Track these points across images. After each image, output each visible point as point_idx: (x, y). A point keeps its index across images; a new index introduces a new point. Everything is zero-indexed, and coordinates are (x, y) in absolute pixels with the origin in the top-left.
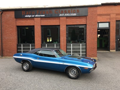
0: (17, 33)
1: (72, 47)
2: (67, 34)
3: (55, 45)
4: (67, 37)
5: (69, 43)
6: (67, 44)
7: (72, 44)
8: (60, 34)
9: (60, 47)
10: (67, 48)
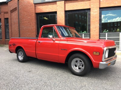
1: (107, 37)
3: (83, 35)
6: (99, 34)
9: (90, 37)
10: (99, 38)
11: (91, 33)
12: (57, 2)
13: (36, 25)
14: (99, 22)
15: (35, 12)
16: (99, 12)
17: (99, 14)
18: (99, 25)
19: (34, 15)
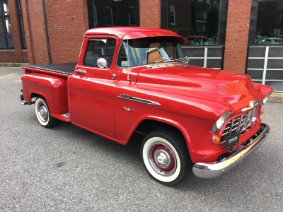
0: (86, 12)
1: (266, 58)
2: (252, 9)
3: (206, 49)
4: (251, 22)
5: (257, 44)
6: (248, 48)
7: (267, 48)
8: (229, 11)
9: (223, 56)
10: (247, 59)
11: (227, 45)
13: (87, 21)
14: (249, 15)
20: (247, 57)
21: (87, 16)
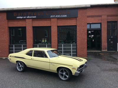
3: (47, 45)
5: (60, 44)
7: (63, 45)
8: (52, 35)
11: (52, 44)
12: (26, 20)
13: (9, 37)
14: (57, 36)
15: (8, 26)
16: (57, 29)
17: (57, 30)
18: (57, 39)
19: (7, 28)
20: (58, 47)
21: (9, 35)
